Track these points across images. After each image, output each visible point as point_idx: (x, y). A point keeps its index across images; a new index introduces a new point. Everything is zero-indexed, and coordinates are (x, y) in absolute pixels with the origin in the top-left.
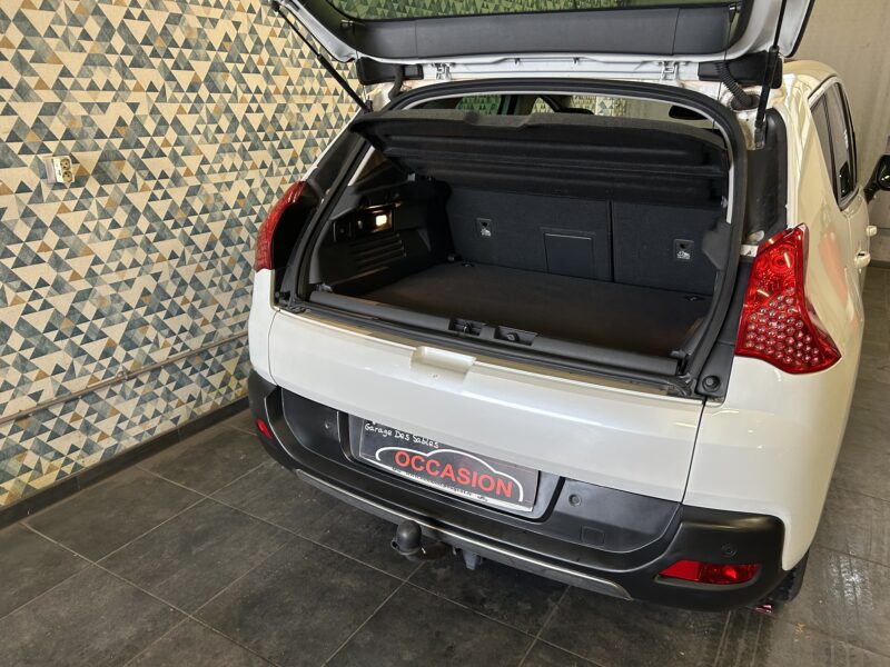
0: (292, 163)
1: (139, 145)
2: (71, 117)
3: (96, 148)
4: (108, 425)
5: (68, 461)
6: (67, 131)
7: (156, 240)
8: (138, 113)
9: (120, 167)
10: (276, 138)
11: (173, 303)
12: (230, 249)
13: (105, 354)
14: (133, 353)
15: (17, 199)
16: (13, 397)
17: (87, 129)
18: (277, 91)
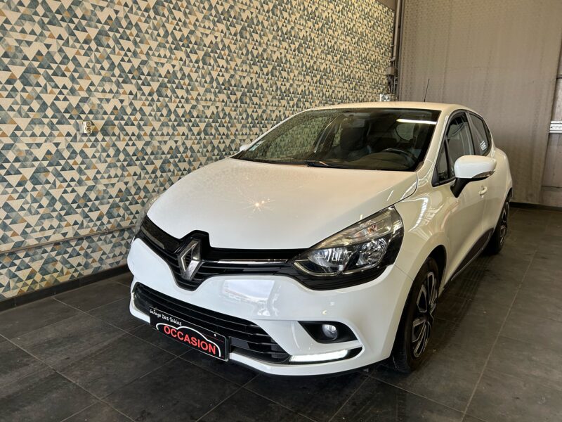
0: (199, 134)
1: (123, 119)
2: (92, 104)
3: (103, 119)
4: (97, 255)
5: (76, 271)
6: (91, 110)
7: (128, 165)
8: (123, 104)
9: (113, 129)
10: (191, 121)
11: (133, 198)
12: (164, 174)
13: (99, 219)
14: (112, 220)
15: (65, 139)
16: (54, 233)
17: (100, 110)
18: (192, 98)
